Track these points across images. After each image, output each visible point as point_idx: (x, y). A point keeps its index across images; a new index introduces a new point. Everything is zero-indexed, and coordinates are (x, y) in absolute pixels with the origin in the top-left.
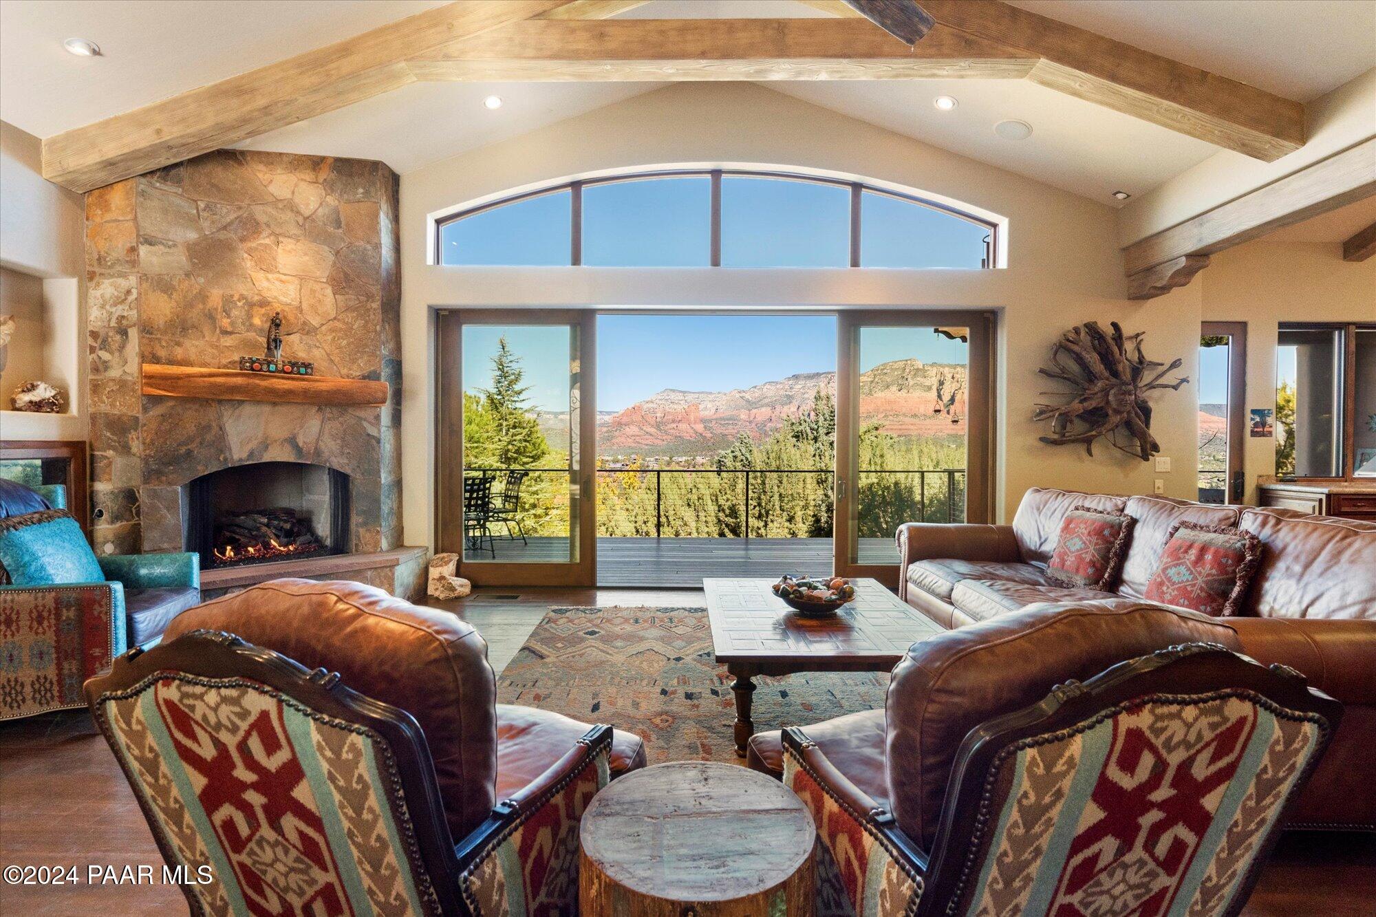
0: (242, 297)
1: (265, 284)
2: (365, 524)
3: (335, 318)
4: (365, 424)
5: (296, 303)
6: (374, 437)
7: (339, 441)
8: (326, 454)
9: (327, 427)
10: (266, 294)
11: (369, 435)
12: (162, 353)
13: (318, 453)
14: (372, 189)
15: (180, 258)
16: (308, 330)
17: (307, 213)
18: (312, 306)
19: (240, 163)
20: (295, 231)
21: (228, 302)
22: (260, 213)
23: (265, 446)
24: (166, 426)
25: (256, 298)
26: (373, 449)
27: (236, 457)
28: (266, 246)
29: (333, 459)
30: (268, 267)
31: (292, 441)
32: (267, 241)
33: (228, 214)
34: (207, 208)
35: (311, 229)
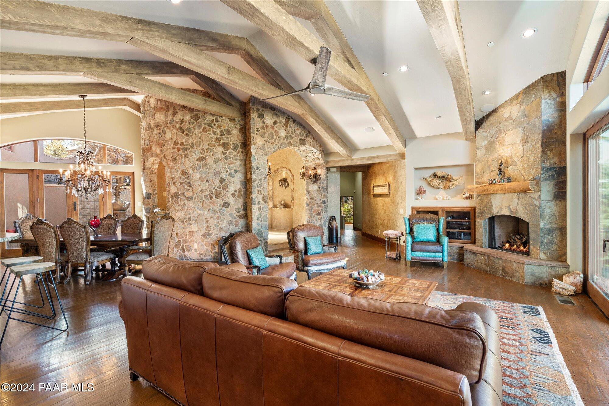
0: (496, 158)
1: (502, 151)
2: (533, 244)
3: (523, 156)
4: (534, 200)
5: (511, 155)
6: (537, 206)
7: (524, 208)
8: (520, 213)
9: (520, 201)
10: (503, 155)
11: (535, 205)
12: (480, 181)
13: (517, 212)
14: (538, 93)
15: (483, 151)
16: (514, 163)
17: (514, 118)
18: (515, 154)
19: (497, 112)
20: (511, 127)
21: (493, 160)
22: (502, 126)
23: (501, 209)
24: (480, 203)
25: (500, 157)
26: (537, 211)
27: (494, 212)
28: (503, 137)
29: (521, 215)
30: (502, 144)
31: (509, 207)
32: (503, 135)
33: (493, 131)
34: (489, 132)
35: (516, 123)
